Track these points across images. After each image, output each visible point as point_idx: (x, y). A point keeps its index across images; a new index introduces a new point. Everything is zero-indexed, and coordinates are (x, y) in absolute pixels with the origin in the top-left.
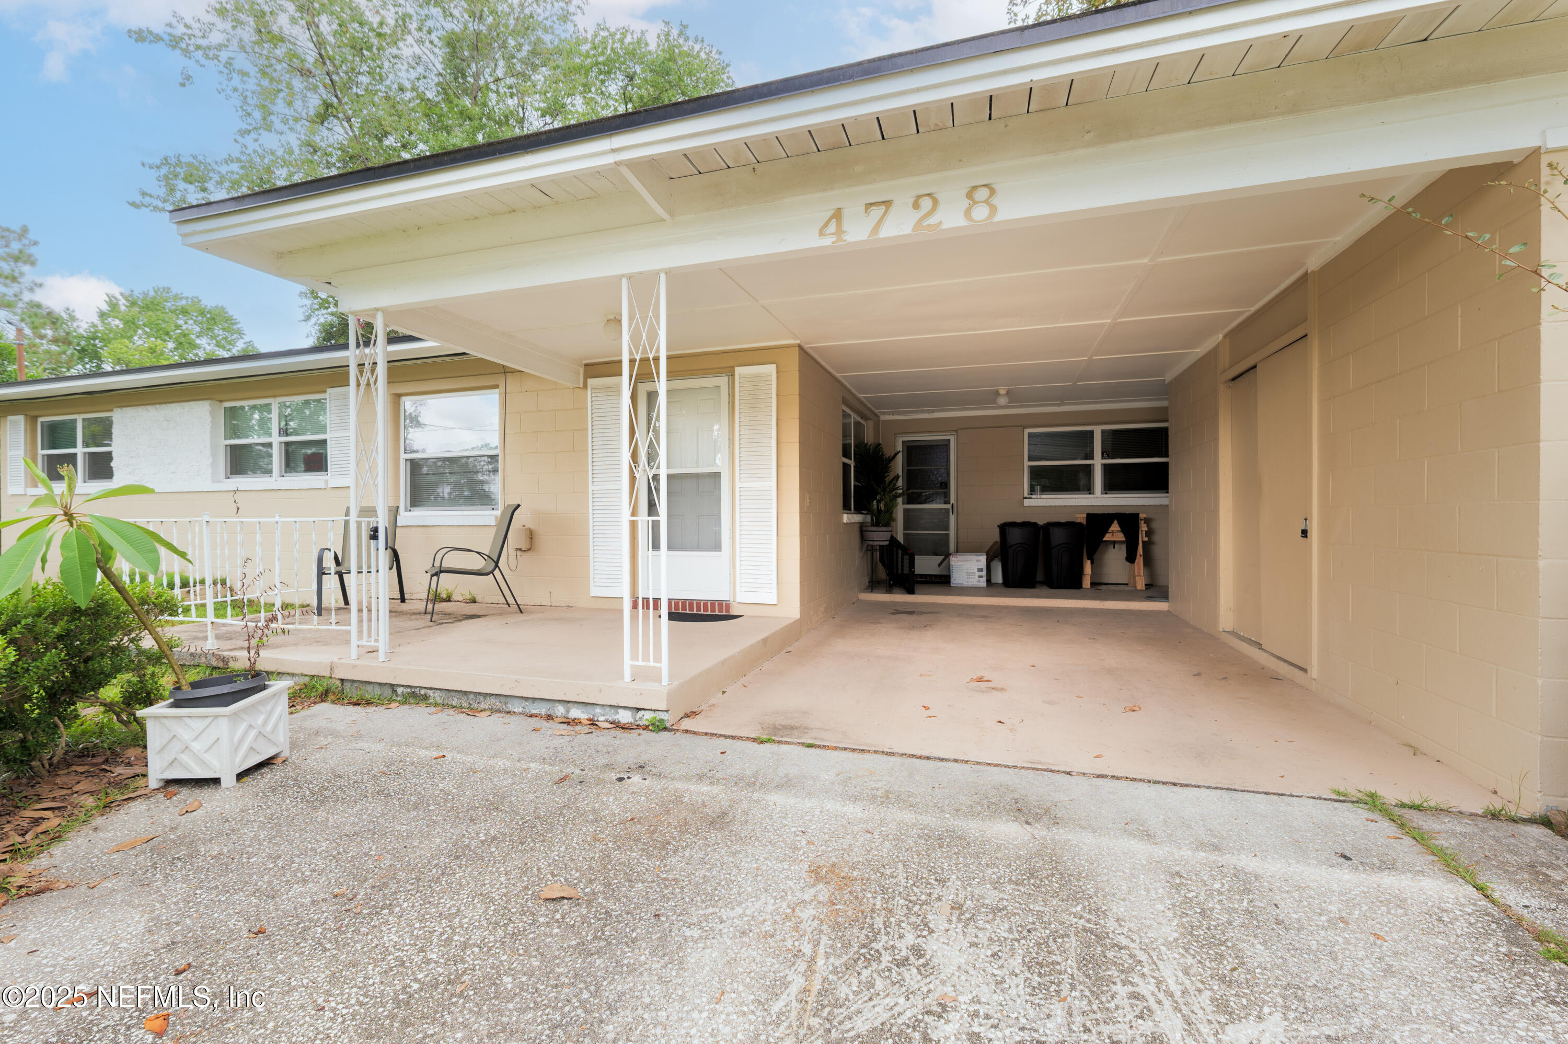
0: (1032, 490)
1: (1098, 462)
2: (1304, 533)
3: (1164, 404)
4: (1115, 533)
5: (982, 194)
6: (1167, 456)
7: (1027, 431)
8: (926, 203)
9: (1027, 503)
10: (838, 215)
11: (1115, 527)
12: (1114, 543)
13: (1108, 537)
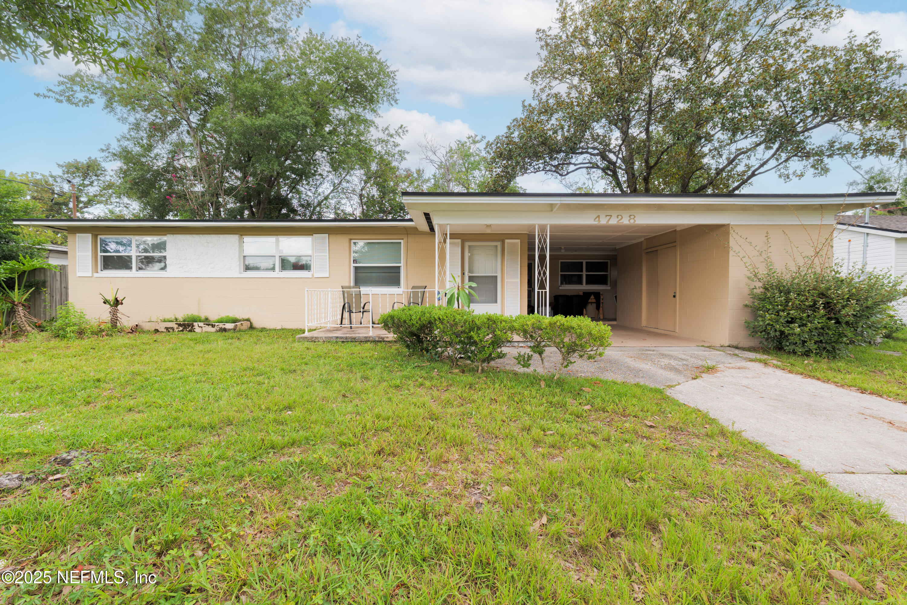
0: (562, 283)
1: (584, 273)
2: (674, 296)
3: (616, 253)
4: (592, 299)
5: (632, 217)
6: (607, 271)
7: (560, 261)
8: (620, 217)
9: (560, 288)
10: (599, 217)
11: (592, 297)
12: (591, 303)
13: (590, 301)
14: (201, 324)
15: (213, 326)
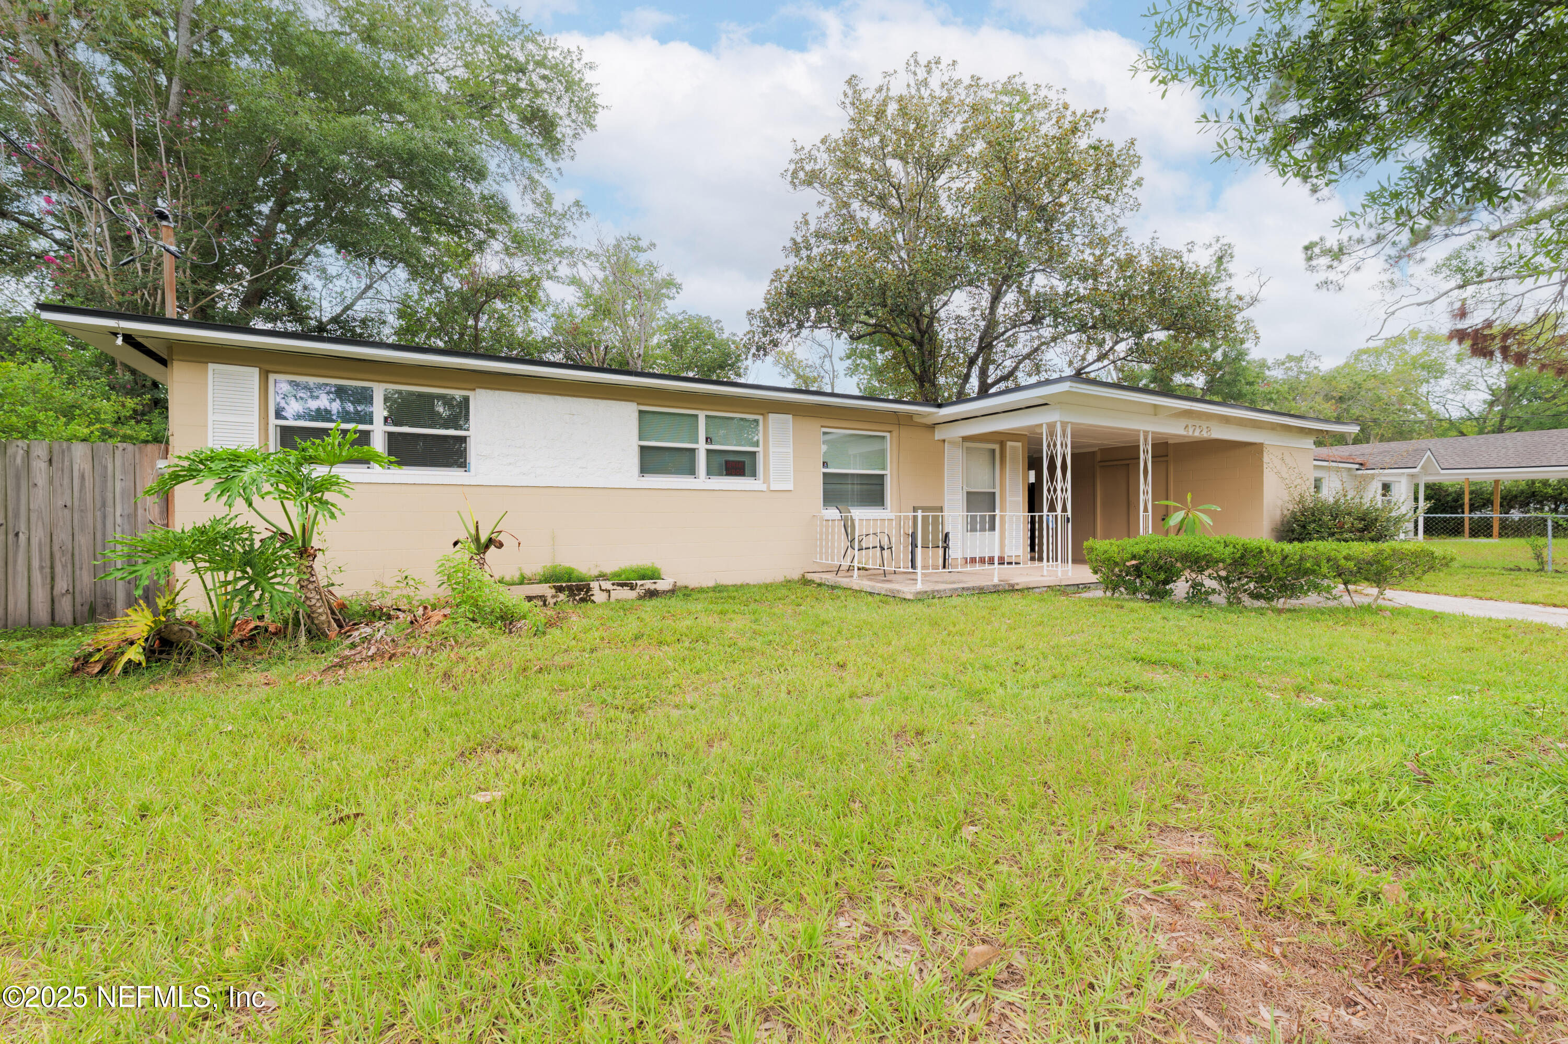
5: (1209, 429)
8: (1201, 428)
10: (1187, 426)
14: (607, 585)
15: (632, 587)
